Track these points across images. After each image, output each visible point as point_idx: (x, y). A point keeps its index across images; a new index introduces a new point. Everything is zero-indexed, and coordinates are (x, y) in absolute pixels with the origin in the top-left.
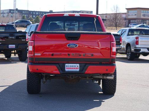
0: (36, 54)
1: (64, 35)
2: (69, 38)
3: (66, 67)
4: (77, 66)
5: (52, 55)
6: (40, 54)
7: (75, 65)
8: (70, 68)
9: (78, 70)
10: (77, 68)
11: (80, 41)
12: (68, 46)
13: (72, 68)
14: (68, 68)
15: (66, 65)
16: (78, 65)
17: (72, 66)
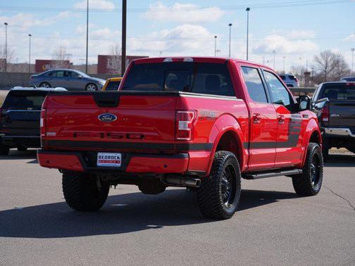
0: (48, 134)
1: (92, 97)
2: (100, 102)
3: (98, 159)
4: (118, 158)
5: (75, 135)
6: (54, 134)
7: (114, 155)
8: (105, 162)
9: (119, 165)
10: (117, 162)
11: (119, 109)
12: (100, 118)
13: (109, 162)
14: (102, 161)
15: (100, 154)
16: (119, 155)
17: (109, 157)
